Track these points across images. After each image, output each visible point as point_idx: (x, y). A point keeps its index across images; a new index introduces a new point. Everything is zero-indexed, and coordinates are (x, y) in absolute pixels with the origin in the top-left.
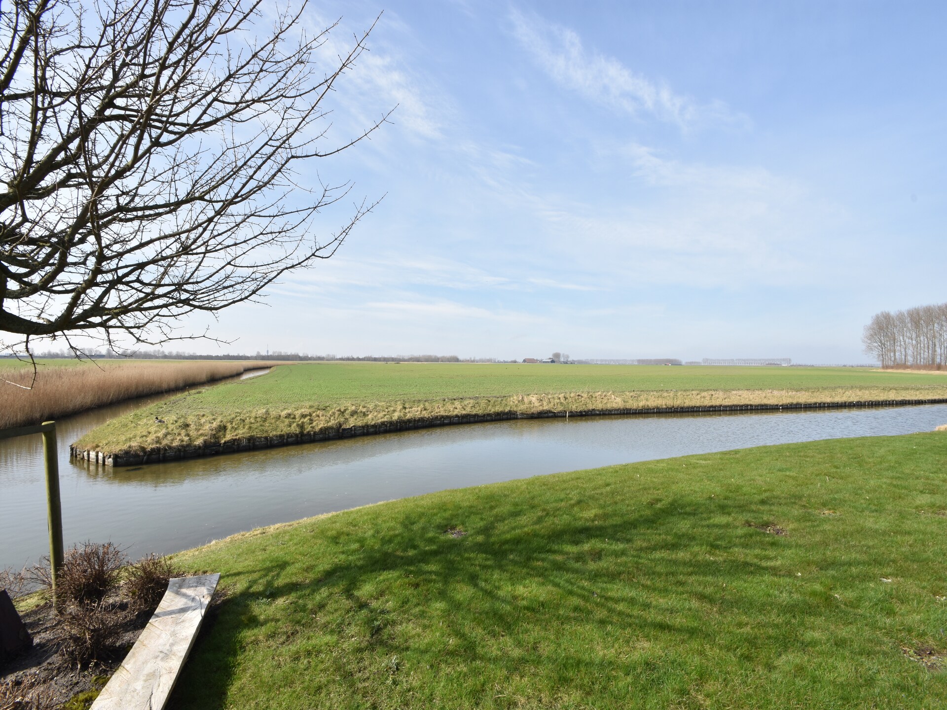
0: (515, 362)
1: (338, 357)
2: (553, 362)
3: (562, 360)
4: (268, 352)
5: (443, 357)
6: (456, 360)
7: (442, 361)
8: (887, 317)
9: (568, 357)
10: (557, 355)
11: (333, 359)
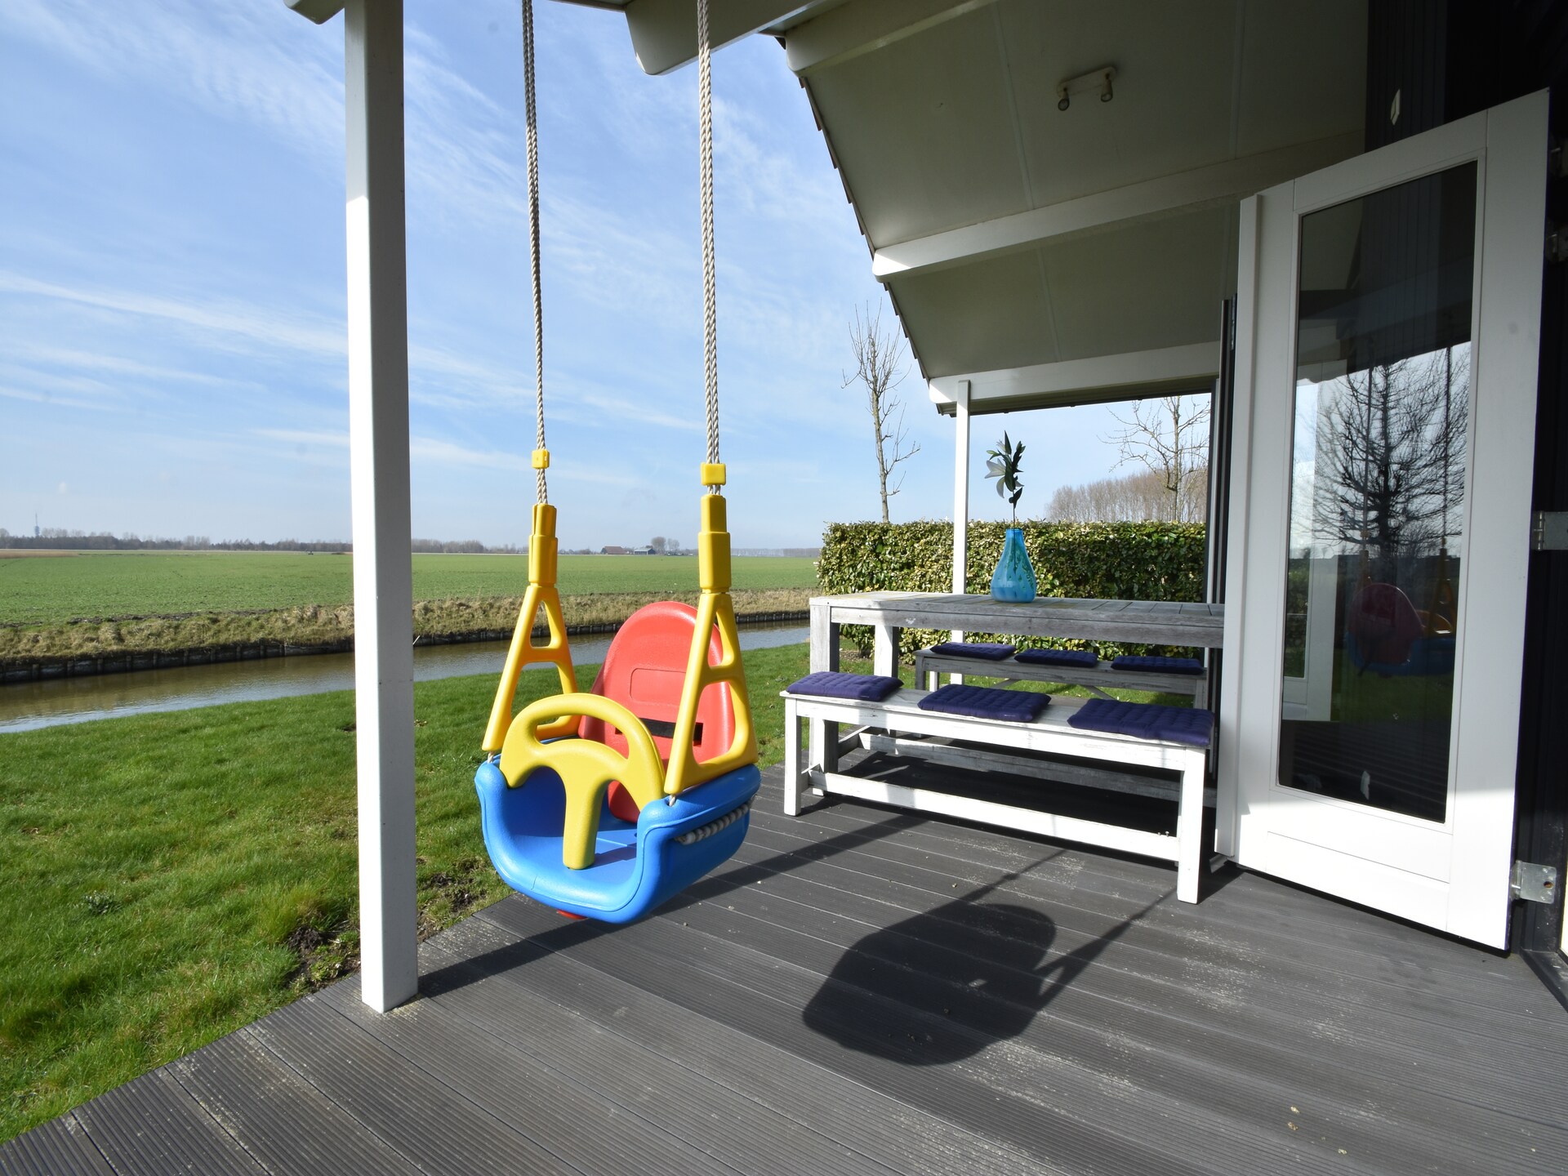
0: (587, 552)
1: (215, 541)
2: (652, 552)
3: (667, 548)
4: (37, 529)
5: (452, 543)
6: (478, 548)
7: (450, 551)
8: (1068, 493)
9: (677, 544)
10: (660, 542)
11: (204, 545)
